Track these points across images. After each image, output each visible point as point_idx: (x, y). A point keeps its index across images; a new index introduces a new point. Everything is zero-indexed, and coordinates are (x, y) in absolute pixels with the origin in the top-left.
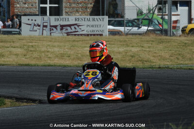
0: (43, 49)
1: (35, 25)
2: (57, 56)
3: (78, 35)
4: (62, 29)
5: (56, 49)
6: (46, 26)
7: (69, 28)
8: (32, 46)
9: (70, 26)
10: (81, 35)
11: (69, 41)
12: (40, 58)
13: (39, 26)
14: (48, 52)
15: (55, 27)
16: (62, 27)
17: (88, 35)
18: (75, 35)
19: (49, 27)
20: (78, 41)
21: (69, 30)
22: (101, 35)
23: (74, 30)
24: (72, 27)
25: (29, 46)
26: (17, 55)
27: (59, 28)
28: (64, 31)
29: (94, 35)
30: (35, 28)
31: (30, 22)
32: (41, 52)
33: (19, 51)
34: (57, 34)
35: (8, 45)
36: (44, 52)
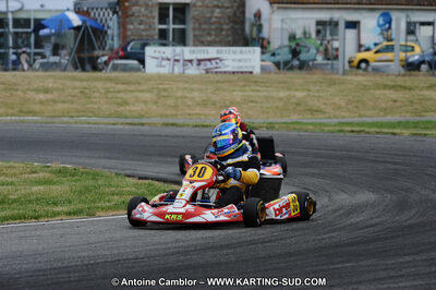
0: (179, 94)
1: (163, 59)
2: (198, 104)
3: (221, 72)
4: (199, 64)
5: (196, 94)
6: (178, 61)
7: (208, 63)
8: (165, 90)
9: (210, 60)
10: (225, 72)
11: (210, 82)
12: (175, 107)
13: (169, 60)
14: (186, 97)
15: (191, 61)
16: (200, 61)
17: (234, 73)
18: (216, 73)
19: (182, 61)
20: (223, 82)
21: (209, 65)
22: (251, 73)
23: (214, 65)
24: (213, 62)
25: (160, 90)
26: (145, 102)
27: (195, 63)
28: (202, 67)
29: (242, 73)
30: (164, 63)
31: (157, 55)
32: (177, 98)
33: (147, 96)
34: (192, 71)
35: (132, 88)
36: (180, 98)
